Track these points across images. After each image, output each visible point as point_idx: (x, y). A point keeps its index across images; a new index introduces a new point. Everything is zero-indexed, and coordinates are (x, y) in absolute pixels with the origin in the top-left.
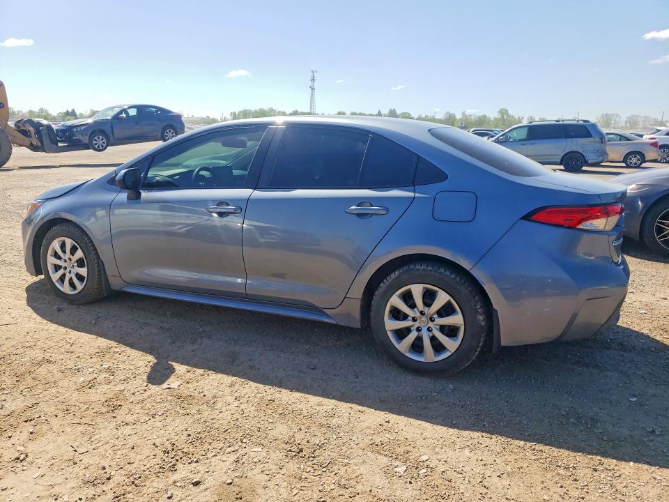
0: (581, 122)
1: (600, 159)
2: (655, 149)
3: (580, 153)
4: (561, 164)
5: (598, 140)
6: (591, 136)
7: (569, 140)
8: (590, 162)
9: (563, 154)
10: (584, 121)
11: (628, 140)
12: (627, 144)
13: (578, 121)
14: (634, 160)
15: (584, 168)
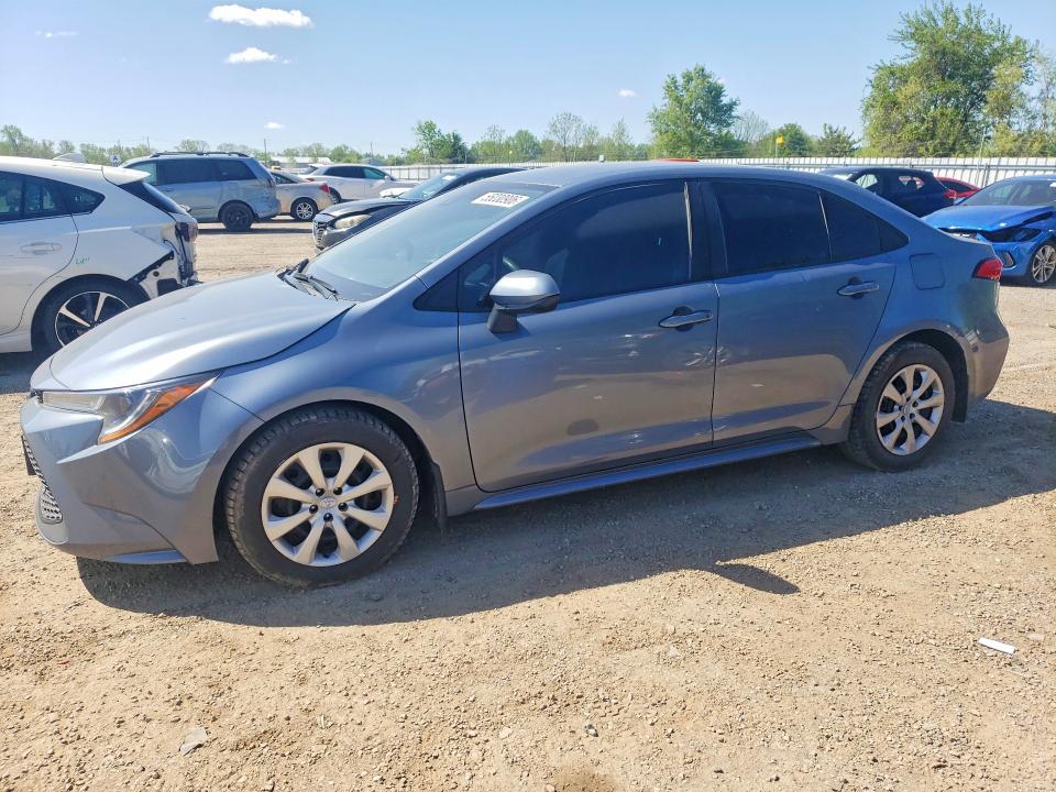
0: (236, 156)
1: (273, 212)
2: (326, 194)
3: (245, 203)
4: (219, 220)
5: (265, 182)
6: (255, 178)
7: (225, 183)
8: (261, 215)
9: (221, 205)
10: (240, 155)
11: (292, 182)
12: (292, 188)
13: (229, 154)
14: (304, 211)
15: (254, 226)
